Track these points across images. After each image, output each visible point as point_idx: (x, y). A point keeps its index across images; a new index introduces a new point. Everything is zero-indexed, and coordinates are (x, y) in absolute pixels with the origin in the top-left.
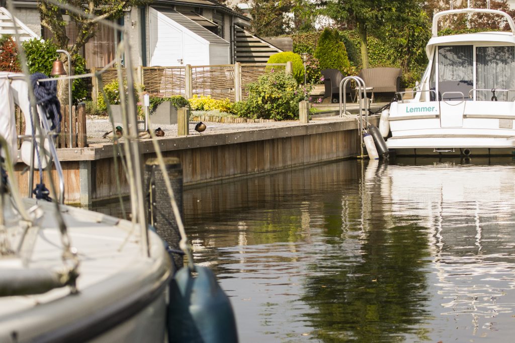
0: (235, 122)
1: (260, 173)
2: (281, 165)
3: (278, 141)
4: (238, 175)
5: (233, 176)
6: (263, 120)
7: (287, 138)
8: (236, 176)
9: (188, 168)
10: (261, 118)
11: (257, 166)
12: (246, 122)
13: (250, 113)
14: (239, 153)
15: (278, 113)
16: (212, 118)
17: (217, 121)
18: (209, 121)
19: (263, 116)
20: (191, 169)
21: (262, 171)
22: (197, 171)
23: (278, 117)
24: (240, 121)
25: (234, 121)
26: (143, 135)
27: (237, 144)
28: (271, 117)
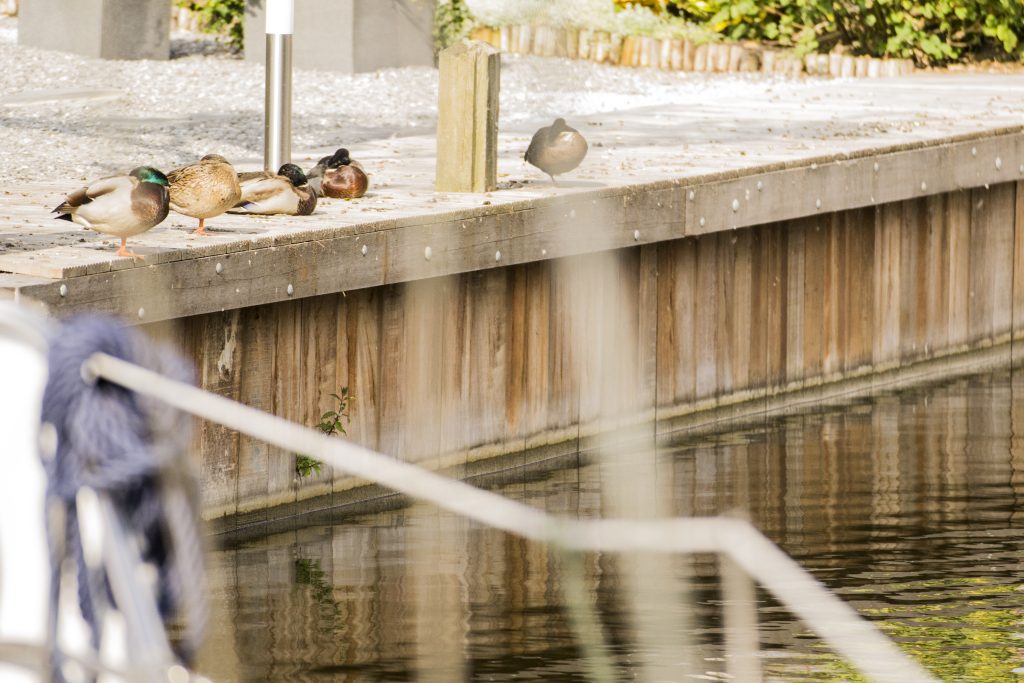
0: (698, 64)
1: (853, 380)
2: (956, 332)
3: (945, 207)
4: (738, 397)
5: (711, 403)
6: (848, 60)
7: (994, 187)
8: (725, 400)
9: (485, 370)
10: (840, 47)
11: (833, 345)
12: (759, 65)
13: (776, 19)
14: (749, 276)
15: (931, 26)
16: (570, 39)
17: (600, 56)
18: (556, 53)
19: (847, 39)
20: (499, 372)
21: (863, 370)
22: (533, 382)
23: (933, 46)
24: (722, 65)
25: (692, 58)
26: (260, 195)
27: (740, 233)
28: (893, 44)
